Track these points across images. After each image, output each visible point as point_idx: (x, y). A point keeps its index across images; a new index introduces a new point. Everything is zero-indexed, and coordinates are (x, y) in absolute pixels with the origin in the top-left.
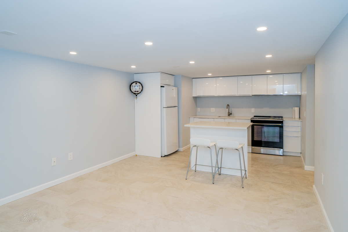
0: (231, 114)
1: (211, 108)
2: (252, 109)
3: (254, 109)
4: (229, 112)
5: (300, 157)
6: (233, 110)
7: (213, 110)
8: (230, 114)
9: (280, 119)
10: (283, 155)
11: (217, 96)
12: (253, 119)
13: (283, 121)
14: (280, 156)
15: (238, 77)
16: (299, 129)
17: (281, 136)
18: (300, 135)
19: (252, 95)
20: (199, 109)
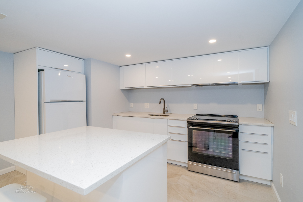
0: (167, 111)
1: (145, 104)
2: (194, 104)
3: (196, 104)
4: (164, 109)
5: (270, 186)
6: (171, 106)
7: (147, 105)
8: (165, 111)
9: (234, 121)
10: (239, 181)
11: (147, 87)
12: (191, 120)
13: (238, 124)
14: (234, 182)
15: (174, 61)
16: (268, 140)
17: (236, 150)
18: (269, 149)
19: (191, 85)
20: (132, 105)
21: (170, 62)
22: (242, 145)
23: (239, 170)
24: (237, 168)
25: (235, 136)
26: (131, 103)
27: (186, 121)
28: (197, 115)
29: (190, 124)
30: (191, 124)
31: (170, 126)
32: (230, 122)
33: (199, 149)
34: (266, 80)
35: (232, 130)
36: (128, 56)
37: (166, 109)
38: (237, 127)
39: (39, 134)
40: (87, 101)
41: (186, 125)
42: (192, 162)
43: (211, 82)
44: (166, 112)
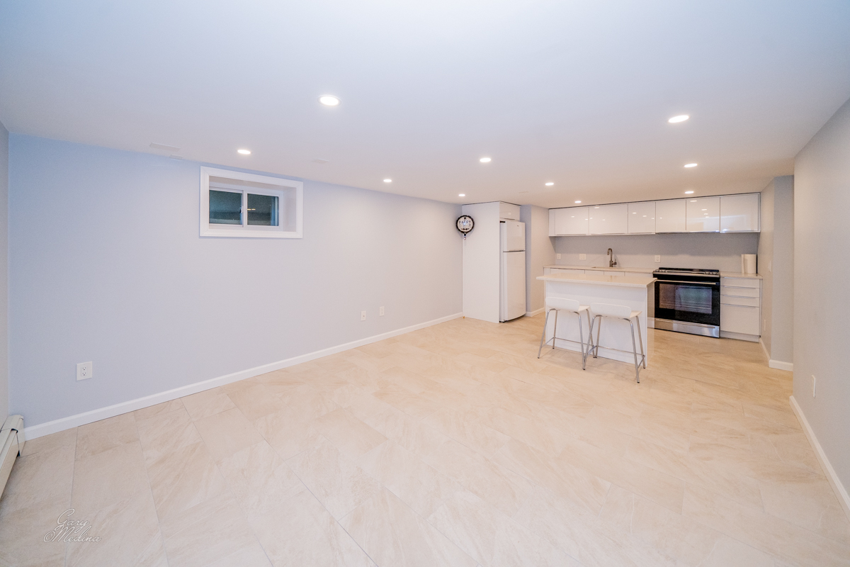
0: (615, 264)
1: (580, 255)
2: (656, 256)
3: (659, 256)
5: (758, 343)
6: (620, 258)
7: (583, 256)
8: (613, 264)
10: (719, 338)
11: (591, 235)
13: (719, 278)
14: (712, 338)
15: (630, 204)
16: (756, 294)
17: (716, 304)
18: (757, 303)
19: (655, 234)
20: (559, 256)
21: (626, 205)
22: (723, 300)
23: (719, 325)
24: (718, 324)
25: (716, 289)
26: (558, 254)
28: (660, 269)
33: (662, 305)
34: (756, 230)
35: (713, 283)
37: (614, 262)
38: (717, 280)
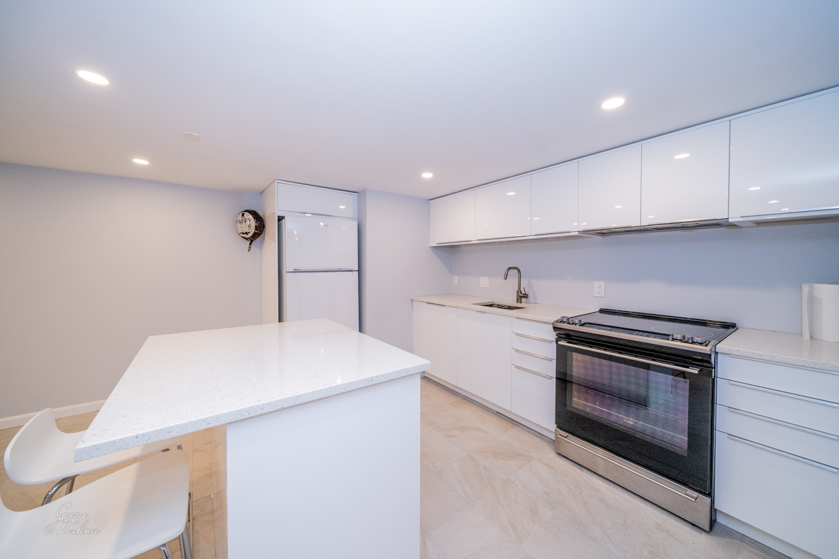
0: (526, 296)
3: (602, 283)
4: (519, 291)
7: (484, 281)
8: (522, 296)
9: (695, 340)
10: (708, 530)
11: (478, 242)
12: (565, 324)
13: (708, 353)
14: (691, 526)
19: (577, 233)
20: (456, 279)
23: (710, 494)
26: (455, 277)
27: (552, 326)
28: (602, 311)
29: (564, 336)
30: (565, 334)
31: (517, 334)
32: (681, 341)
35: (688, 367)
36: (427, 175)
37: (523, 292)
38: (706, 359)
39: (280, 320)
40: (359, 271)
41: (553, 336)
42: (565, 434)
43: (634, 222)
44: (523, 300)
